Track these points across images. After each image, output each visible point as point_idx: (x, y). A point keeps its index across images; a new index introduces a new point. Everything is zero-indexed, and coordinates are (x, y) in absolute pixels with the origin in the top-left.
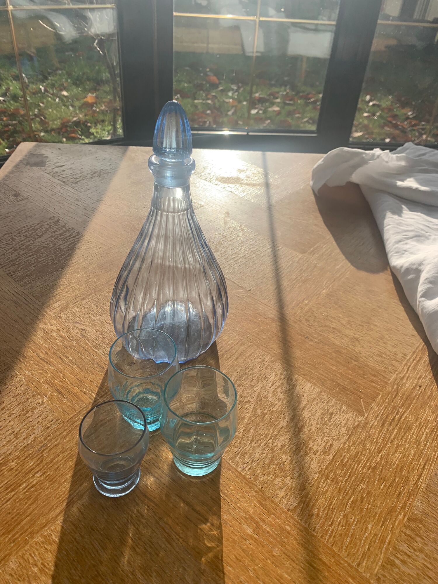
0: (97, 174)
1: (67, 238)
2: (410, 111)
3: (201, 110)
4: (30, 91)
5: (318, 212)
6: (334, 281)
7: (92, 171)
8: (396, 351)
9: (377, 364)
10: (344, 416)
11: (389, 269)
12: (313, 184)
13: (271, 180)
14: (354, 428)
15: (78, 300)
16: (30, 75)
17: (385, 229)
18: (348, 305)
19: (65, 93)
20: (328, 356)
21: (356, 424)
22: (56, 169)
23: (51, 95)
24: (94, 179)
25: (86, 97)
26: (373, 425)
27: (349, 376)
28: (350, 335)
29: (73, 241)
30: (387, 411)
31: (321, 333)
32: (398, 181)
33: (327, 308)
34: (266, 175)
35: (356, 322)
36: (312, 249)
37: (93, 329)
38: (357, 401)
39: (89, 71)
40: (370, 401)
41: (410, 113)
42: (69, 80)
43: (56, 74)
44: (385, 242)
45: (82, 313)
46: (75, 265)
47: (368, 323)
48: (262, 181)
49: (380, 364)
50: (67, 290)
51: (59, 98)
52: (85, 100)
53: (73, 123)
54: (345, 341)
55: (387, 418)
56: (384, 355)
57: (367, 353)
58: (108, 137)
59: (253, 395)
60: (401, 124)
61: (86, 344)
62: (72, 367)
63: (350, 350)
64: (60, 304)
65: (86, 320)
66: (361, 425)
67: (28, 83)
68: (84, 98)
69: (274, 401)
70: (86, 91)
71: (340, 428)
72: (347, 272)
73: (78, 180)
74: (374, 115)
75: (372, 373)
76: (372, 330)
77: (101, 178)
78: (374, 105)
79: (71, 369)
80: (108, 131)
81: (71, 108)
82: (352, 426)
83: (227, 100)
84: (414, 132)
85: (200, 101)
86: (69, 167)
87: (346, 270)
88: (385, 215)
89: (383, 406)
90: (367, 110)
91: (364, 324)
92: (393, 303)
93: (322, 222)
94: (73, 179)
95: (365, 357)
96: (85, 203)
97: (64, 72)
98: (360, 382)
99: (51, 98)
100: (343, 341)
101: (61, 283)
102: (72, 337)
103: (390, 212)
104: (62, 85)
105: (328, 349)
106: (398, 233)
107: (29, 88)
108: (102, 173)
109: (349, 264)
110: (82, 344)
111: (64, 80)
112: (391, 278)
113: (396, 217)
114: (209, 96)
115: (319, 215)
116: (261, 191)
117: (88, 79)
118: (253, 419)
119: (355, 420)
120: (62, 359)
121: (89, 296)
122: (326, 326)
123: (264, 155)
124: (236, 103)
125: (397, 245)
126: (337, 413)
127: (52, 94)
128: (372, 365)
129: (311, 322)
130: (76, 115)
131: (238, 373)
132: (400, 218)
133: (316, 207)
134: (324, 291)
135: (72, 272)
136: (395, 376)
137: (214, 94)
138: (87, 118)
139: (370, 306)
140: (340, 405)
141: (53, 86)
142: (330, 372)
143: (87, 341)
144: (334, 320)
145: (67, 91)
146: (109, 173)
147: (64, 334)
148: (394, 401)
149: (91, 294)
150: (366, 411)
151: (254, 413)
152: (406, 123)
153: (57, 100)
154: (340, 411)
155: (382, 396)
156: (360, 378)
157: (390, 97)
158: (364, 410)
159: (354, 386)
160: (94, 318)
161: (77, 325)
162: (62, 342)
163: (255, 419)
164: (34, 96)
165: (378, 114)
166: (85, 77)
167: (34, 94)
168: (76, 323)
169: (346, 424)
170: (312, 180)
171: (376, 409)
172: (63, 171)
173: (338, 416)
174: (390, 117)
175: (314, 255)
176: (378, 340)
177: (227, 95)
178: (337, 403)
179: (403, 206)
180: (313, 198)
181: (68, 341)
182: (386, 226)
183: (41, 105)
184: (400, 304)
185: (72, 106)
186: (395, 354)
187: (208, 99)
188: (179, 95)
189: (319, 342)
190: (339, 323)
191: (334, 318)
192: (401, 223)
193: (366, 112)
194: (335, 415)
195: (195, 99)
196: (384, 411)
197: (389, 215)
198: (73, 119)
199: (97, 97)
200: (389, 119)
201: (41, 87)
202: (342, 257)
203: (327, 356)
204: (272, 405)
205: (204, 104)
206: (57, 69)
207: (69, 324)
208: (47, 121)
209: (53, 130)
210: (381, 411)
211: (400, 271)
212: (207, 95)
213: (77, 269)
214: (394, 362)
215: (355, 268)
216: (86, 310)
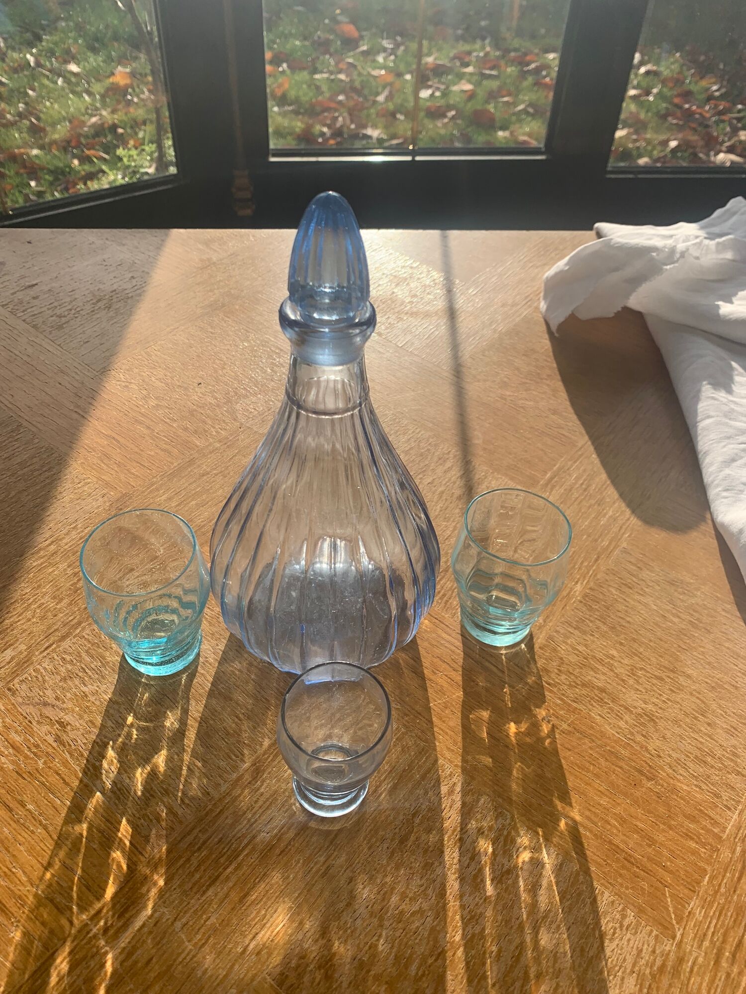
0: (105, 302)
1: (36, 473)
2: (715, 83)
3: (327, 95)
4: (9, 66)
5: (559, 377)
6: (597, 560)
7: (94, 295)
8: (734, 747)
9: (696, 786)
10: (629, 940)
11: (710, 522)
12: (547, 310)
13: (460, 302)
14: (653, 976)
15: (52, 639)
16: (8, 32)
17: (701, 425)
18: (628, 622)
19: (73, 68)
20: (592, 767)
21: (659, 963)
22: (20, 295)
23: (47, 73)
24: (98, 316)
25: (113, 74)
26: (694, 963)
27: (638, 823)
28: (635, 707)
29: (48, 481)
30: (723, 922)
31: (575, 705)
32: (720, 303)
33: (584, 633)
34: (449, 291)
35: (648, 668)
36: (548, 475)
37: (81, 721)
38: (659, 893)
39: (116, 22)
40: (686, 891)
41: (715, 88)
42: (80, 41)
43: (56, 29)
44: (700, 456)
45: (59, 678)
46: (50, 545)
47: (674, 672)
48: (440, 304)
49: (704, 787)
50: (29, 614)
51: (64, 77)
52: (111, 80)
53: (90, 127)
54: (626, 722)
55: (724, 941)
56: (709, 759)
57: (674, 755)
58: (150, 167)
59: (430, 891)
60: (699, 111)
61: (65, 763)
62: (32, 832)
63: (638, 748)
64: (13, 654)
65: (68, 695)
66: (670, 964)
67: (5, 49)
68: (109, 77)
69: (477, 905)
70: (113, 61)
71: (623, 979)
72: (624, 533)
73: (64, 320)
74: (648, 93)
75: (688, 811)
76: (681, 688)
77: (111, 314)
78: (648, 73)
79: (30, 839)
80: (151, 154)
81: (87, 98)
82: (648, 971)
83: (375, 73)
84: (721, 125)
85: (325, 76)
86: (46, 288)
87: (621, 527)
88: (699, 391)
89: (715, 905)
90: (635, 82)
91: (663, 675)
92: (723, 613)
93: (568, 403)
94: (54, 318)
95: (671, 767)
96: (77, 377)
97: (71, 24)
98: (661, 838)
99: (47, 77)
100: (622, 724)
101: (17, 595)
102: (37, 746)
103: (709, 384)
104: (68, 52)
105: (591, 748)
106: (729, 438)
107: (7, 60)
108: (115, 300)
109: (628, 512)
110: (57, 764)
111: (71, 41)
112: (715, 543)
113: (722, 395)
114: (342, 66)
115: (560, 385)
116: (439, 328)
117: (116, 38)
118: (430, 961)
119: (654, 952)
120: (10, 810)
121: (76, 628)
122: (584, 685)
123: (444, 238)
124: (391, 78)
125: (727, 471)
126: (614, 933)
127: (50, 71)
128: (685, 787)
129: (553, 676)
130: (95, 113)
131: (397, 830)
132: (731, 398)
133: (555, 365)
134: (578, 588)
135: (42, 564)
136: (735, 817)
137: (350, 60)
138: (116, 116)
139: (674, 624)
140: (619, 909)
141: (51, 53)
142: (596, 815)
143: (68, 756)
144: (600, 667)
145: (78, 64)
146: (128, 298)
147: (18, 738)
148: (738, 892)
149: (79, 623)
150: (677, 923)
151: (431, 943)
152: (707, 108)
153: (60, 81)
154: (621, 926)
155: (712, 878)
156: (662, 826)
157: (678, 55)
158: (674, 922)
159: (650, 850)
160: (84, 689)
161: (48, 712)
162: (13, 762)
163: (436, 960)
164: (16, 76)
165: (655, 91)
166: (110, 34)
167: (15, 70)
168: (45, 704)
169: (634, 965)
170: (545, 298)
171: (699, 915)
172: (34, 298)
173: (616, 942)
174: (678, 95)
175: (554, 492)
176: (696, 718)
177: (374, 61)
178: (613, 902)
179: (734, 364)
180: (546, 343)
181: (26, 757)
182: (703, 420)
183: (30, 92)
184: (738, 614)
185: (90, 94)
186: (735, 754)
187: (340, 72)
188: (285, 65)
189: (570, 729)
190: (612, 674)
191: (600, 661)
192: (732, 411)
193: (634, 88)
194: (611, 940)
195: (315, 71)
196: (718, 920)
197: (707, 390)
198: (89, 119)
199: (133, 74)
200: (677, 100)
201: (28, 56)
202: (612, 493)
203: (588, 771)
204: (472, 918)
205: (333, 80)
206: (59, 19)
207: (31, 709)
208: (42, 125)
209: (54, 142)
210: (710, 923)
211: (738, 540)
212: (337, 64)
213: (52, 555)
214: (732, 778)
215: (640, 523)
216: (69, 667)
